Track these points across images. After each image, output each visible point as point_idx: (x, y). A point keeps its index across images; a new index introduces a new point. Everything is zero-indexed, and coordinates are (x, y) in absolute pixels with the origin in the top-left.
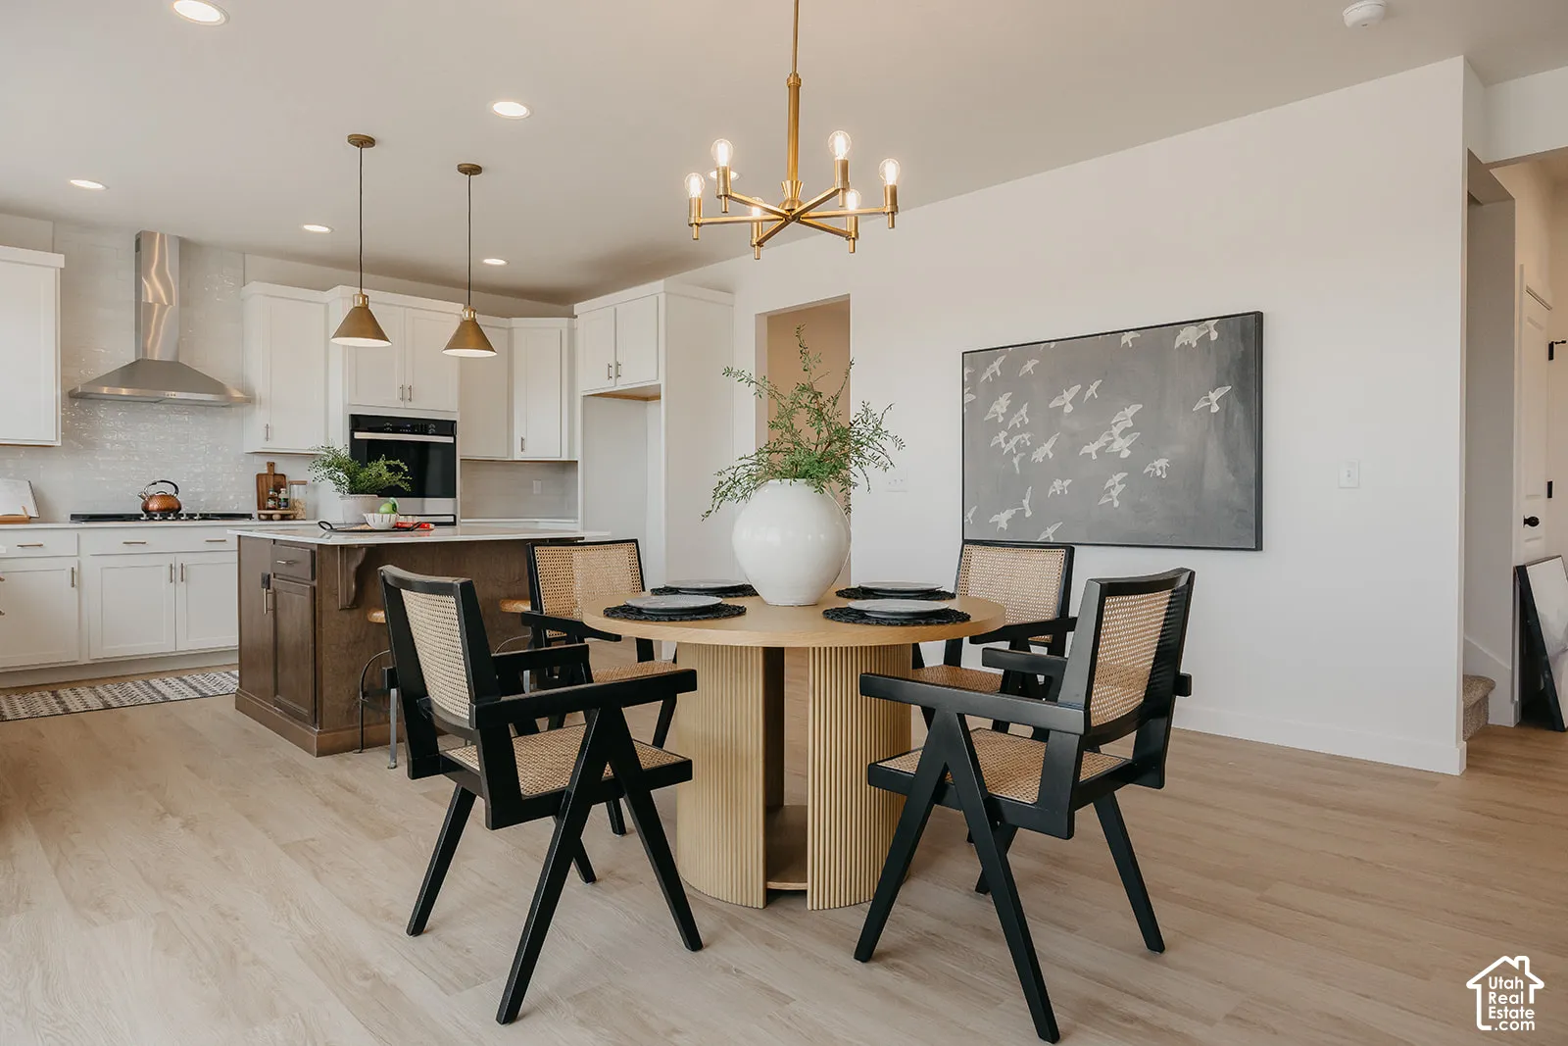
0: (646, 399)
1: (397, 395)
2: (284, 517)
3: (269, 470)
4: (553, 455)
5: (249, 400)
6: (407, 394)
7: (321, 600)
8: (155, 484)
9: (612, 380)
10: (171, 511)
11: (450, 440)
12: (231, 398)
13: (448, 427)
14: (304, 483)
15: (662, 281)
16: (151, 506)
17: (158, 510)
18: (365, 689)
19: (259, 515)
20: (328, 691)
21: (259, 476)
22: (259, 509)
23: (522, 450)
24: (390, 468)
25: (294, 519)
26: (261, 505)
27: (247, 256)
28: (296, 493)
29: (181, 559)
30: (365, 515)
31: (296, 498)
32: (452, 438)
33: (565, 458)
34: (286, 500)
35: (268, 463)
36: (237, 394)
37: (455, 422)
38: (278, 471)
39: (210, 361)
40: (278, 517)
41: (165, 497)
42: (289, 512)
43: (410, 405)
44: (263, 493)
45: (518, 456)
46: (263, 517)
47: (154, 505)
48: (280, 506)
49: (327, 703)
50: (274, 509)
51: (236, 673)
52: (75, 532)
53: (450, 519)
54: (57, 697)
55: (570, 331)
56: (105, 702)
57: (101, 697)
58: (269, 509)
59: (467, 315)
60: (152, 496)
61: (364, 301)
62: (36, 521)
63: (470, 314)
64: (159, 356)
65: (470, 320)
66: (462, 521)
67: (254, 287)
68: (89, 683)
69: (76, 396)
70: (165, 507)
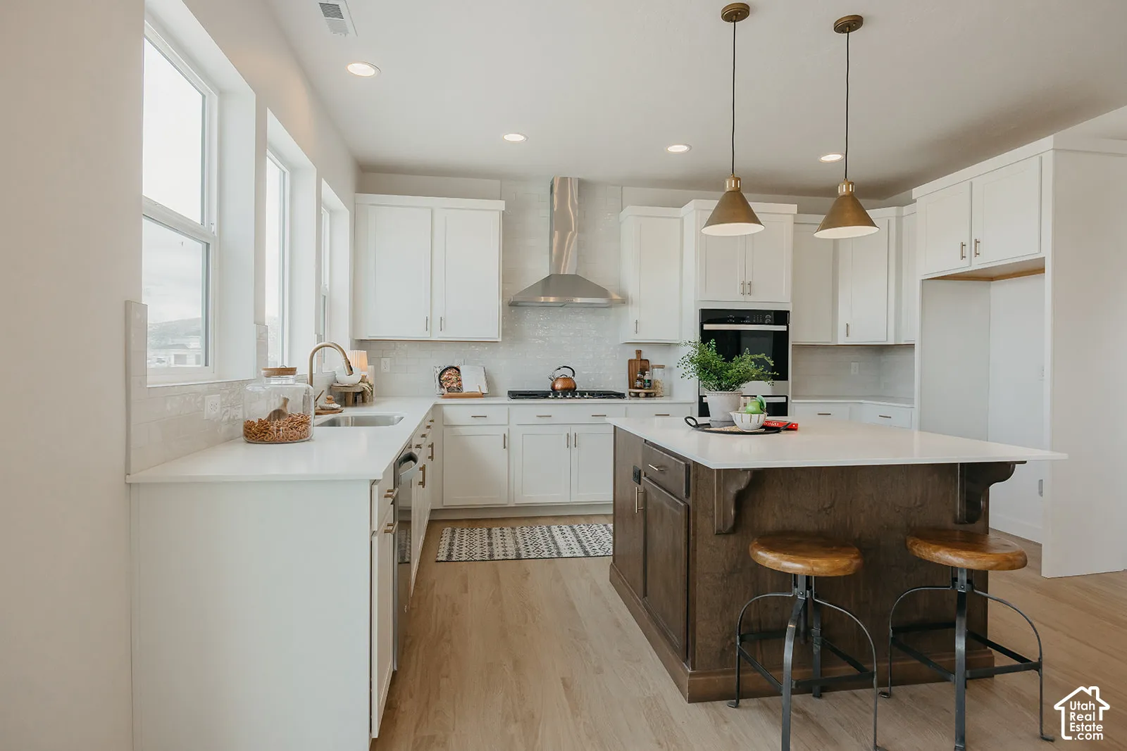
0: (991, 279)
1: (739, 288)
2: (647, 395)
3: (637, 357)
5: (624, 301)
6: (748, 288)
7: (695, 524)
8: (559, 369)
9: (965, 263)
10: (570, 391)
11: (783, 328)
12: (612, 300)
13: (781, 317)
14: (662, 367)
15: (1052, 136)
16: (556, 386)
17: (561, 389)
18: (741, 633)
19: (630, 393)
20: (701, 626)
21: (630, 361)
22: (630, 388)
23: (846, 335)
25: (655, 397)
26: (632, 386)
27: (625, 188)
28: (657, 375)
29: (575, 429)
30: (732, 414)
31: (656, 379)
32: (786, 327)
33: (891, 342)
34: (649, 381)
35: (637, 351)
36: (615, 297)
37: (789, 312)
38: (644, 357)
39: (599, 273)
40: (643, 395)
41: (566, 379)
42: (652, 391)
43: (750, 297)
44: (632, 375)
45: (842, 340)
46: (632, 394)
47: (559, 386)
48: (645, 386)
49: (699, 640)
50: (640, 388)
51: (611, 526)
52: (506, 407)
53: (783, 400)
54: (490, 536)
55: (899, 218)
56: (518, 550)
57: (516, 543)
58: (637, 388)
59: (843, 190)
60: (558, 378)
61: (736, 184)
62: (485, 397)
63: (847, 188)
64: (564, 271)
65: (847, 194)
66: (793, 401)
67: (629, 210)
68: (513, 523)
69: (513, 304)
70: (564, 387)
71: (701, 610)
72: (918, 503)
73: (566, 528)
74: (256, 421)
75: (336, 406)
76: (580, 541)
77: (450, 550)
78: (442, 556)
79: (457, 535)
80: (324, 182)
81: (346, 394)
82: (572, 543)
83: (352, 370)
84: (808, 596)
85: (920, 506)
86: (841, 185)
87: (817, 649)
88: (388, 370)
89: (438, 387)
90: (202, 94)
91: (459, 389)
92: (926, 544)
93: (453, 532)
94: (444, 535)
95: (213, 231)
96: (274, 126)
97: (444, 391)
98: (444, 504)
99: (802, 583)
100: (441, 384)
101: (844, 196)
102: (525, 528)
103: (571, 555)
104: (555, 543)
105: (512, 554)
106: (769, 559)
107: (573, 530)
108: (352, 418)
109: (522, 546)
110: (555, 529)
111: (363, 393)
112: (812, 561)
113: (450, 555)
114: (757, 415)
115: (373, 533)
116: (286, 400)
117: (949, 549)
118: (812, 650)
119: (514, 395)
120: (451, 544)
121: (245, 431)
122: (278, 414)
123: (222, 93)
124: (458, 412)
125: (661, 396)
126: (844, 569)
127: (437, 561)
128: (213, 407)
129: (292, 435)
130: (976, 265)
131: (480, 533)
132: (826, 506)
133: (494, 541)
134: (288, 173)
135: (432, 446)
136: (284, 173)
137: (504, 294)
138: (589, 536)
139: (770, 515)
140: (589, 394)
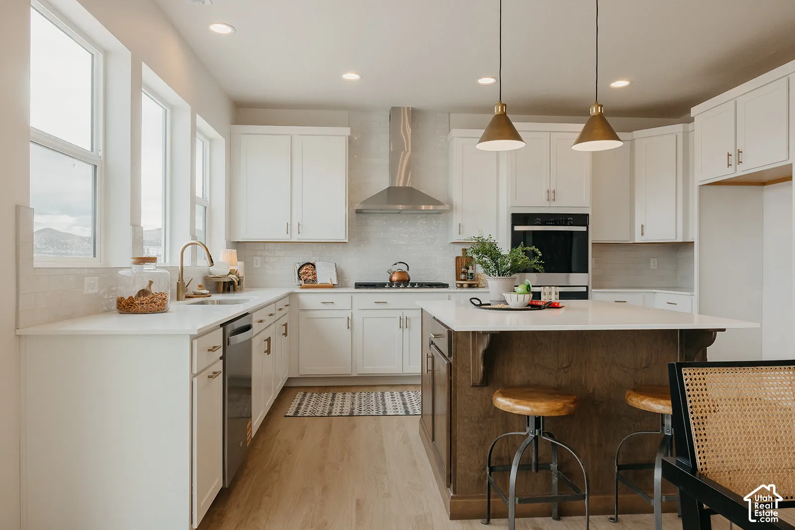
0: (764, 183)
1: (545, 195)
2: (470, 286)
3: (463, 254)
4: (670, 237)
5: (451, 209)
6: (551, 195)
7: (455, 376)
8: (396, 264)
9: (732, 169)
10: (404, 282)
11: (584, 229)
13: (582, 219)
16: (392, 278)
17: (397, 281)
18: (490, 465)
19: (457, 284)
20: (461, 460)
21: (457, 258)
22: (457, 280)
23: (642, 234)
24: (526, 253)
25: (477, 287)
26: (458, 278)
27: (451, 114)
29: (406, 313)
30: (504, 294)
31: (479, 272)
32: (586, 227)
33: (680, 240)
34: (471, 274)
35: (463, 249)
37: (588, 215)
39: (429, 185)
40: (466, 286)
41: (402, 273)
42: (473, 282)
43: (553, 204)
44: (459, 268)
45: (638, 239)
46: (458, 285)
47: (395, 278)
48: (468, 278)
49: (460, 471)
50: (464, 280)
52: (350, 295)
53: (584, 289)
54: (333, 399)
55: (686, 134)
56: (352, 409)
57: (353, 404)
58: (461, 280)
59: (594, 111)
60: (394, 272)
61: (502, 109)
62: (336, 287)
63: (597, 110)
64: (399, 183)
65: (597, 114)
66: (593, 290)
67: (455, 132)
68: (354, 390)
69: (358, 212)
70: (401, 279)
71: (460, 445)
72: (644, 365)
73: (396, 394)
74: (126, 298)
75: (205, 291)
76: (404, 404)
77: (298, 408)
78: (291, 412)
79: (307, 398)
80: (198, 117)
81: (218, 283)
82: (398, 405)
83: (212, 262)
84: (537, 434)
85: (645, 367)
86: (592, 107)
87: (555, 480)
88: (259, 266)
89: (297, 279)
90: (92, 54)
91: (314, 280)
92: (636, 394)
93: (305, 395)
94: (297, 397)
95: (100, 155)
96: (148, 74)
97: (302, 282)
98: (300, 374)
99: (532, 422)
100: (299, 277)
101: (595, 116)
102: (363, 393)
103: (394, 414)
104: (384, 405)
105: (347, 411)
106: (503, 403)
107: (402, 395)
108: (217, 301)
109: (356, 406)
110: (387, 395)
111: (232, 283)
112: (532, 404)
113: (297, 412)
114: (523, 295)
115: (193, 376)
116: (151, 283)
117: (652, 399)
118: (552, 481)
119: (359, 286)
120: (300, 404)
121: (117, 304)
122: (143, 293)
123: (106, 53)
124: (311, 299)
125: (483, 287)
126: (558, 411)
127: (286, 416)
128: (91, 287)
129: (151, 307)
130: (741, 171)
131: (326, 397)
132: (564, 366)
133: (335, 403)
134: (169, 111)
135: (286, 325)
136: (166, 111)
137: (351, 203)
138: (413, 400)
139: (518, 373)
140: (418, 285)
